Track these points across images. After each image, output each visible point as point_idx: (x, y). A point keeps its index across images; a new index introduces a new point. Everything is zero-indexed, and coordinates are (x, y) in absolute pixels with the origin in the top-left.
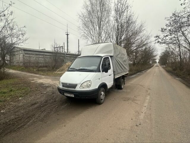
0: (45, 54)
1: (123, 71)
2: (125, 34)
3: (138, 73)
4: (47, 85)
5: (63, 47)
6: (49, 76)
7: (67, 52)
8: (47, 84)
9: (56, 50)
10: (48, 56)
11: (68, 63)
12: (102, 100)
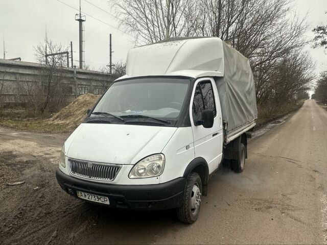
0: (21, 71)
1: (244, 121)
2: (237, 21)
3: (271, 125)
4: (25, 159)
5: (70, 54)
6: (30, 131)
7: (81, 67)
8: (25, 155)
9: (49, 60)
10: (27, 77)
11: (84, 97)
12: (193, 210)
